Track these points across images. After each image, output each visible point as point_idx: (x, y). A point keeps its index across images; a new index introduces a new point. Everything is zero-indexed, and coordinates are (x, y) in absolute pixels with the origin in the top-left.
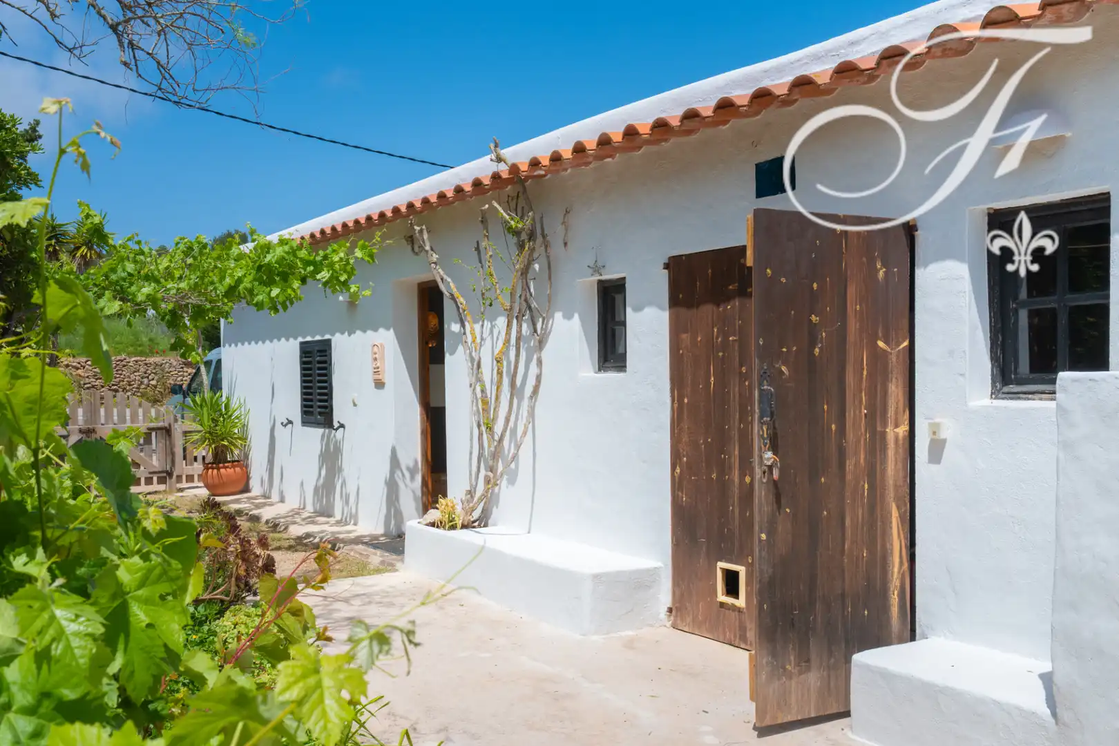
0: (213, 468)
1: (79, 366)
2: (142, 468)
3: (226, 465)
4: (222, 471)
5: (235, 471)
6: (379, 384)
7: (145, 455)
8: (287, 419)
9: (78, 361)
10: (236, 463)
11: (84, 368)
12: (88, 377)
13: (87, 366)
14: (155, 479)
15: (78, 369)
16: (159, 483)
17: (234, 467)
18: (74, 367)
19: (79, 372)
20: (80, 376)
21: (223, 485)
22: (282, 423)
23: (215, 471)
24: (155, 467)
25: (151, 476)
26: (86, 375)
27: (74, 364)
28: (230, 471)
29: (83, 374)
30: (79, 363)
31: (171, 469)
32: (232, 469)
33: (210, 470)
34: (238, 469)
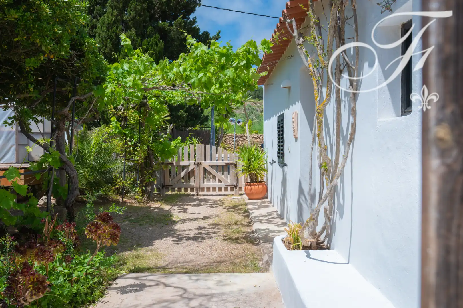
0: (248, 185)
1: (258, 137)
2: (223, 183)
3: (254, 183)
4: (252, 187)
5: (259, 187)
6: (296, 139)
7: (224, 176)
8: (273, 160)
9: (257, 135)
10: (260, 183)
11: (260, 138)
12: (261, 142)
13: (261, 138)
14: (229, 189)
15: (257, 139)
16: (231, 191)
17: (258, 185)
18: (255, 138)
19: (258, 140)
20: (258, 142)
21: (253, 194)
22: (270, 163)
23: (249, 186)
24: (229, 183)
25: (227, 187)
26: (260, 141)
27: (256, 137)
28: (257, 187)
29: (259, 141)
30: (258, 136)
31: (236, 184)
32: (257, 186)
33: (247, 186)
34: (260, 186)
